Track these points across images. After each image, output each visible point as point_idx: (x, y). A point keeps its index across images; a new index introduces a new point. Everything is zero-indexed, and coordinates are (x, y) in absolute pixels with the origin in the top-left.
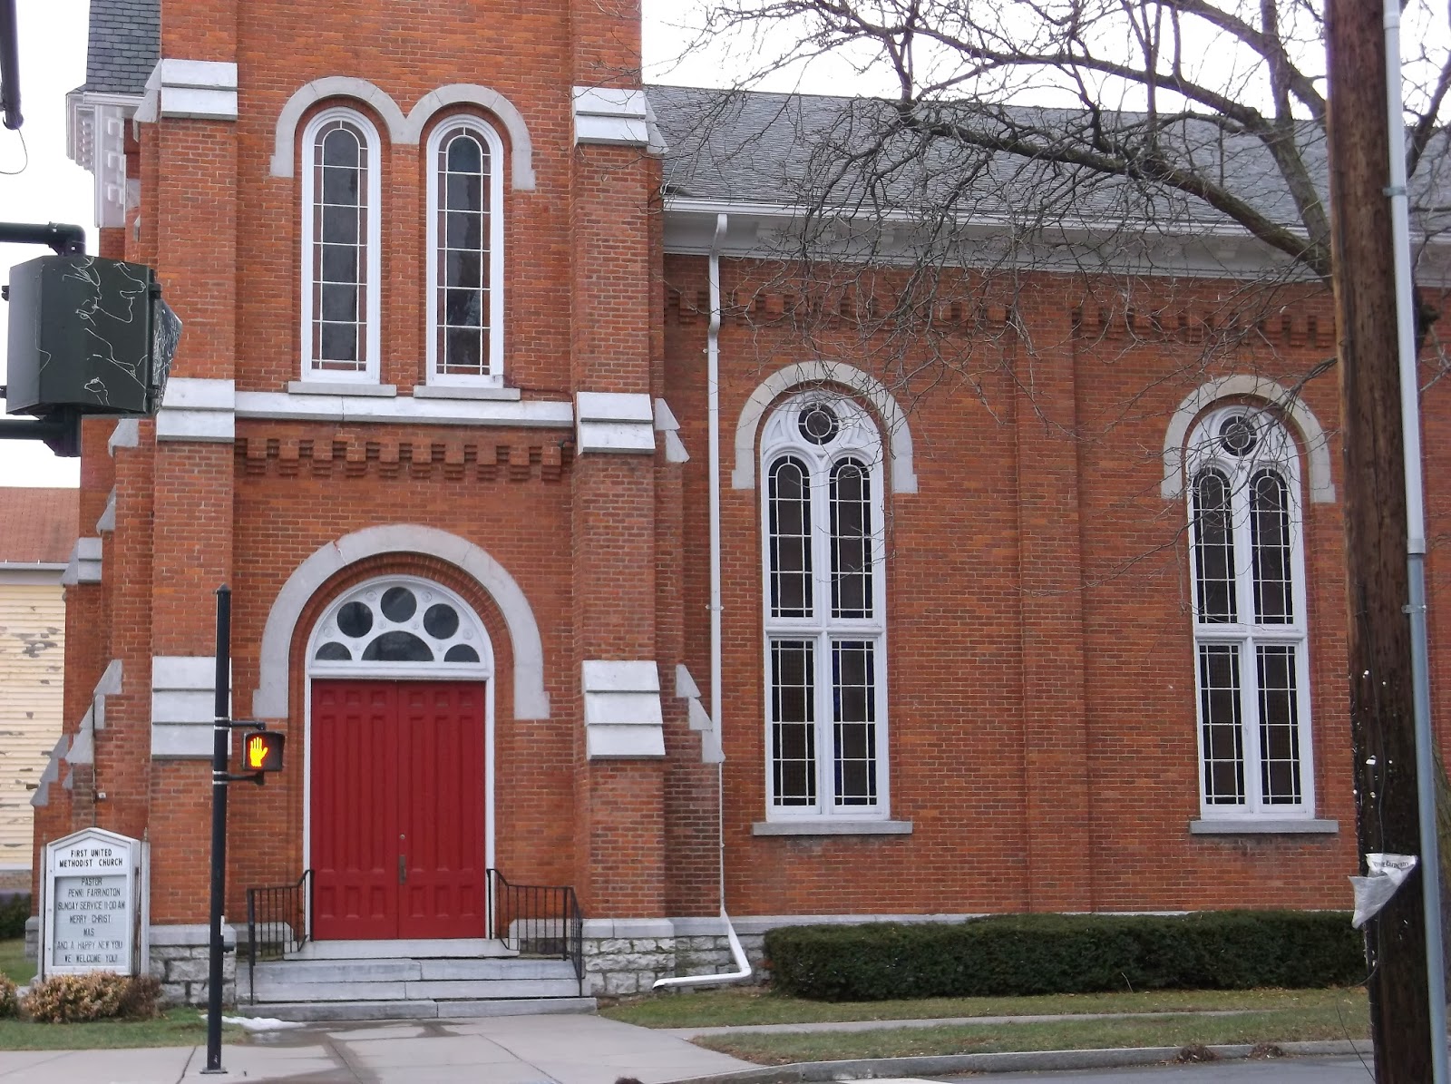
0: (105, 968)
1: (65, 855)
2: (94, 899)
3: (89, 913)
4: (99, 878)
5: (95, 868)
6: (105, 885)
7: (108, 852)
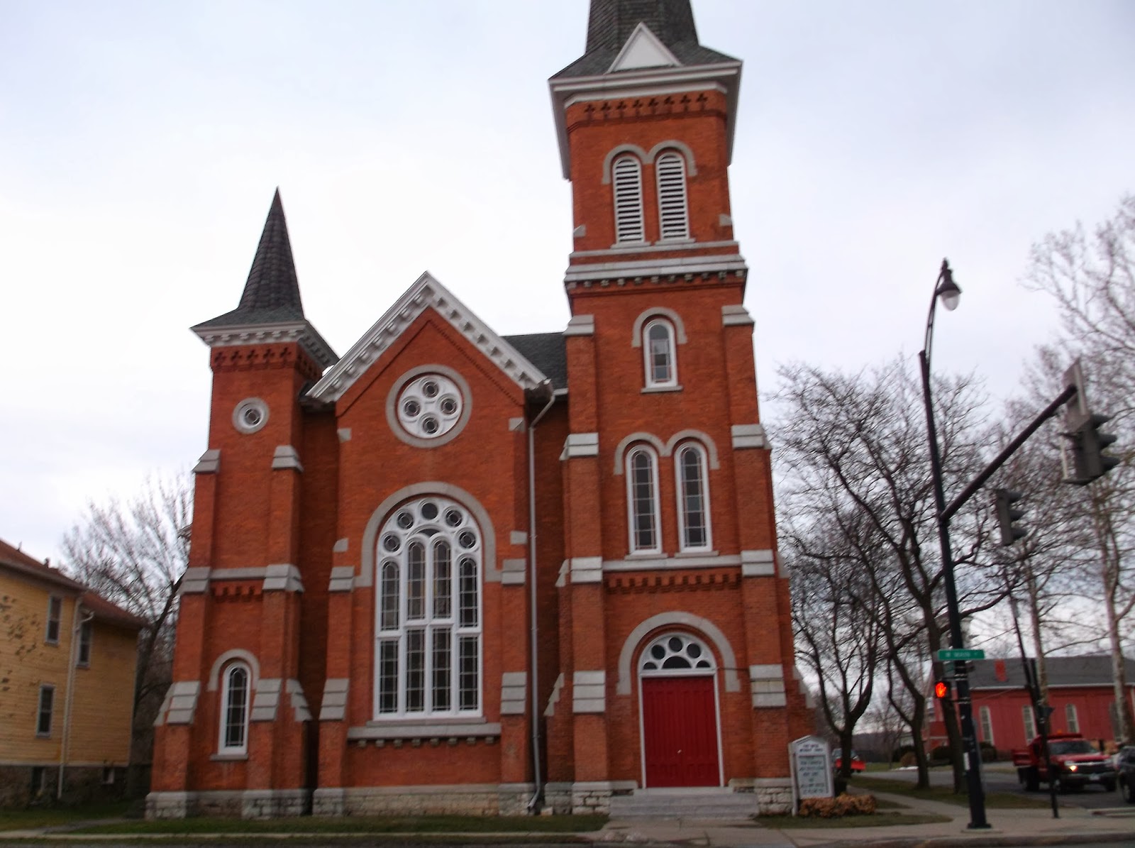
0: (819, 796)
1: (801, 747)
2: (812, 766)
3: (811, 772)
4: (813, 757)
5: (812, 752)
6: (816, 759)
7: (817, 746)
